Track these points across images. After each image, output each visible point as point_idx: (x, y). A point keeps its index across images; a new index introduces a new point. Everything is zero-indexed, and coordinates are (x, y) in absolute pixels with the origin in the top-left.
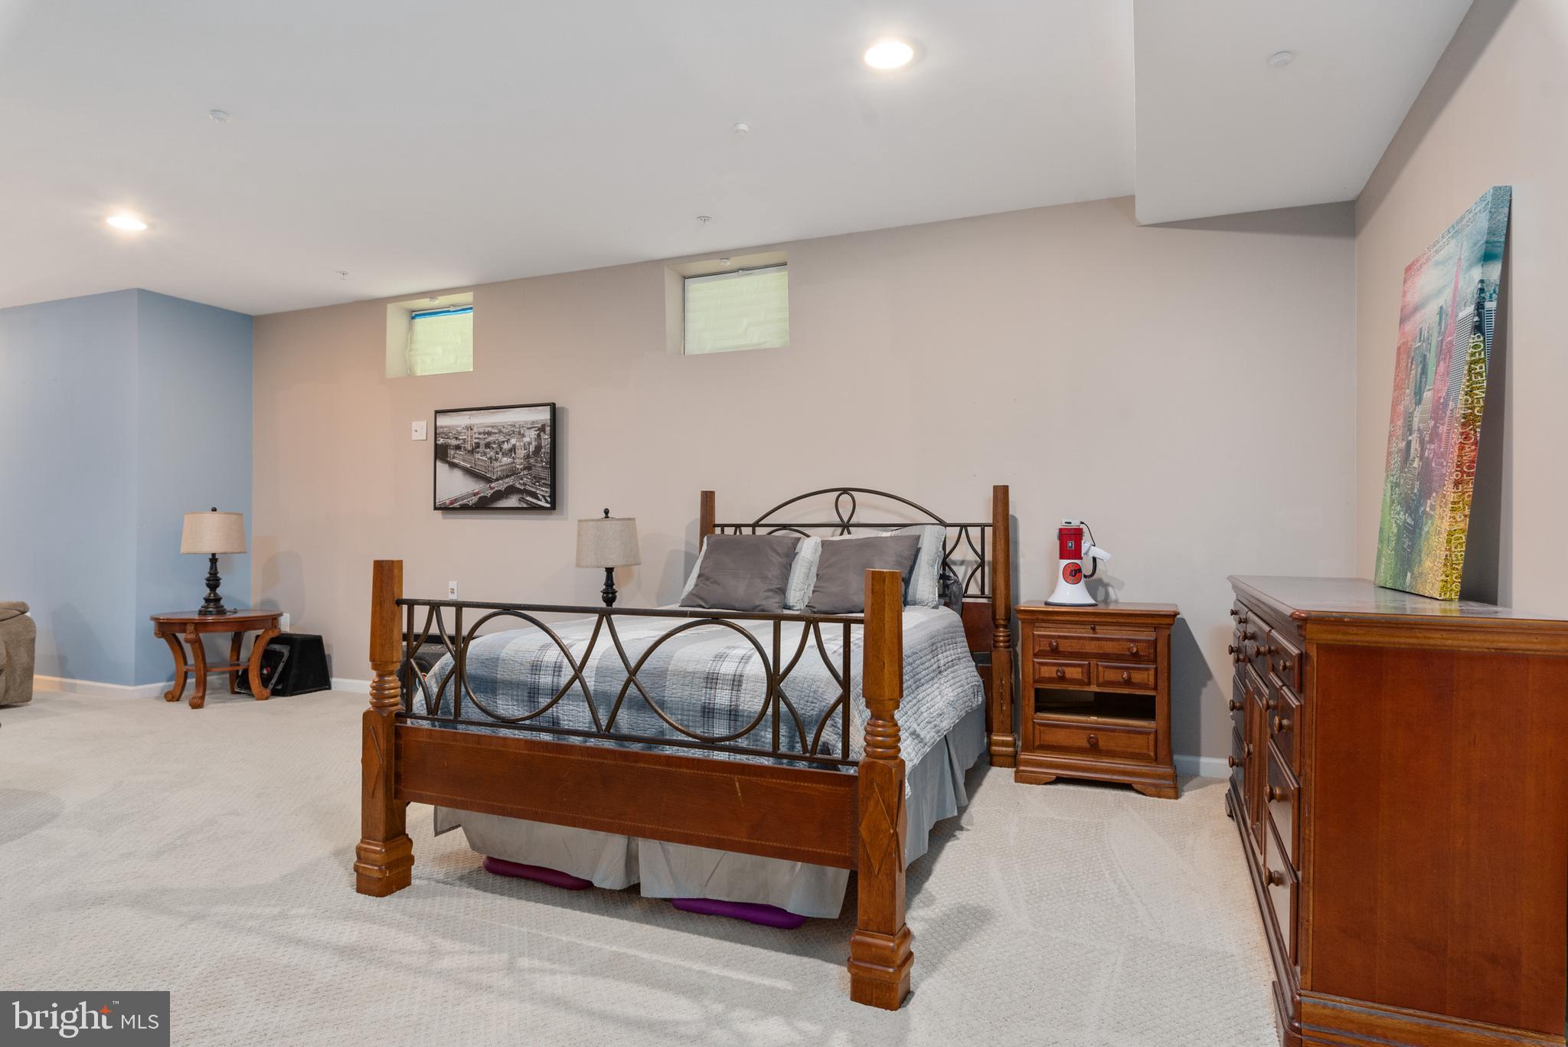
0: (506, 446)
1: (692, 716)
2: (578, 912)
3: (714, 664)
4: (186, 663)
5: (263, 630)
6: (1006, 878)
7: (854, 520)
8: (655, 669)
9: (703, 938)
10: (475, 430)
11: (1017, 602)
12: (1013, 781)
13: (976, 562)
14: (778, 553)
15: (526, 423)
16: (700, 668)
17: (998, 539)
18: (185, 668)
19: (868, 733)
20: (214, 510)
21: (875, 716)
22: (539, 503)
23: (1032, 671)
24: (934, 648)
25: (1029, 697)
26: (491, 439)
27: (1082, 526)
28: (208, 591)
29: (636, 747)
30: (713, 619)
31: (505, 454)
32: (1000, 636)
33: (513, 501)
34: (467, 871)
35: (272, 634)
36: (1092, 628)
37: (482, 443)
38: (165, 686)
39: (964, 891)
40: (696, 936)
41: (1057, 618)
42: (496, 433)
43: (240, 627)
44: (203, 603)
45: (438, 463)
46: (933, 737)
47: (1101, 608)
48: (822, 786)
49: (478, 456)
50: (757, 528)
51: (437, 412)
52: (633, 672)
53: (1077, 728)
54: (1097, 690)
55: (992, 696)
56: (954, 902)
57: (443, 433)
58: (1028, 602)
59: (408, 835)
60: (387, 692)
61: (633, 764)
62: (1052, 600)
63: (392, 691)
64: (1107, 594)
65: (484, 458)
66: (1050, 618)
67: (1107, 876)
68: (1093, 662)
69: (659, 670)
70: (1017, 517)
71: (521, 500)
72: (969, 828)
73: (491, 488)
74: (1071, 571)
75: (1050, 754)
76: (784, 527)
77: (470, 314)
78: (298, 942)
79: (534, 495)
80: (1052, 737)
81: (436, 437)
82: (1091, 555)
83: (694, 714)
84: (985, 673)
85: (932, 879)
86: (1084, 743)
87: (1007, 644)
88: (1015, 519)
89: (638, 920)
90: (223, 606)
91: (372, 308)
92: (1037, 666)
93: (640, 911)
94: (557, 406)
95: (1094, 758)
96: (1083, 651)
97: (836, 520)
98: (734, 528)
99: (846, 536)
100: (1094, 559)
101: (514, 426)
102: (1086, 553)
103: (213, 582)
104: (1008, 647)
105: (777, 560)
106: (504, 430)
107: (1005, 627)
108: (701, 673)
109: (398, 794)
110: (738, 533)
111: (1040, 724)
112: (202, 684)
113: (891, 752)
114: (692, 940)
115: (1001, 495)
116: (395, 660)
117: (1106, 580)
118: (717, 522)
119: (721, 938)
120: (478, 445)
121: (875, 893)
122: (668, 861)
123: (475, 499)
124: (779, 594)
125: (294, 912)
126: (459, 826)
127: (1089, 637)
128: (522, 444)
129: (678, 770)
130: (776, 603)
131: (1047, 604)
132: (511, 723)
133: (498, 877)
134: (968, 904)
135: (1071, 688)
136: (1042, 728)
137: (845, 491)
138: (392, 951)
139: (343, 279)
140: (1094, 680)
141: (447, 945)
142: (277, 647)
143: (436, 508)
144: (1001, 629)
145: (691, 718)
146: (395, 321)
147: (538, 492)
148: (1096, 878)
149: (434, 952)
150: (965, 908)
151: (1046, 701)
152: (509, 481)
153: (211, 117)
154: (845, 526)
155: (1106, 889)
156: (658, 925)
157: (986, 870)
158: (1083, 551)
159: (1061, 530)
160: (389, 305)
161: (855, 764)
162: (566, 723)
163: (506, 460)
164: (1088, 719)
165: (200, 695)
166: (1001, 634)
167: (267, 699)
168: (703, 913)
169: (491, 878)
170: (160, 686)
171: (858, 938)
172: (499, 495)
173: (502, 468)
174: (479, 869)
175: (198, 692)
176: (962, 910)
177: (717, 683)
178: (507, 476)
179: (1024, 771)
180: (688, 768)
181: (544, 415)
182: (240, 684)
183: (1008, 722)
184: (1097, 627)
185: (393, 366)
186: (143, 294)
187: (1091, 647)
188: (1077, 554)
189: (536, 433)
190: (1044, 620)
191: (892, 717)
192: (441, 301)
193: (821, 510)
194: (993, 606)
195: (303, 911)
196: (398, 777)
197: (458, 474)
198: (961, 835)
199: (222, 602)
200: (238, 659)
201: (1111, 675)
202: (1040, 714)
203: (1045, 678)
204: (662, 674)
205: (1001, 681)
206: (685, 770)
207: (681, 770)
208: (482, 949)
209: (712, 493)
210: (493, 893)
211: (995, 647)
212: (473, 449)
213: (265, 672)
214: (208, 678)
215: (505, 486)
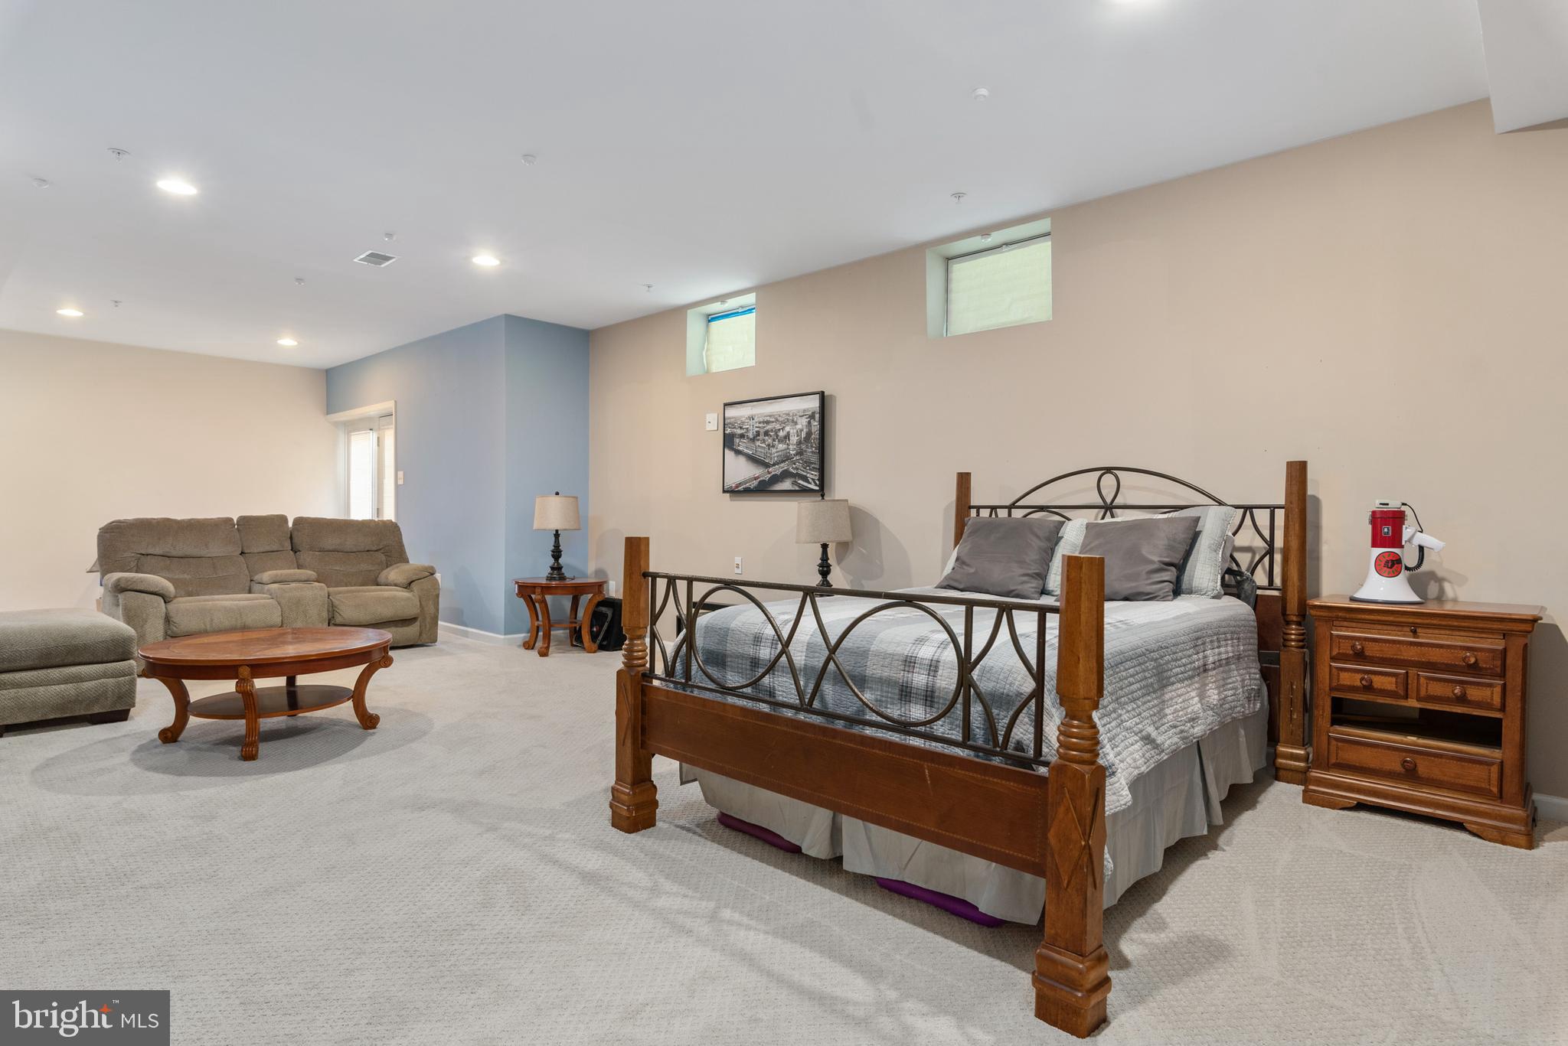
0: (781, 434)
1: (890, 698)
2: (787, 874)
3: (914, 648)
4: (538, 620)
5: (592, 595)
6: (1260, 912)
7: (1119, 501)
8: (858, 648)
9: (897, 920)
10: (756, 420)
11: (1317, 595)
12: (1301, 801)
13: (1265, 548)
14: (1038, 537)
15: (799, 411)
16: (899, 650)
17: (1291, 523)
18: (536, 623)
19: (1061, 733)
20: (557, 494)
21: (1071, 715)
22: (809, 486)
23: (1328, 677)
24: (1200, 642)
25: (1324, 707)
26: (769, 427)
27: (1403, 508)
28: (552, 560)
29: (839, 725)
30: (907, 601)
31: (780, 441)
32: (1292, 634)
33: (787, 485)
34: (704, 820)
35: (599, 599)
36: (1411, 631)
37: (762, 431)
38: (525, 637)
39: (1203, 918)
40: (891, 917)
41: (1363, 617)
42: (773, 422)
43: (577, 591)
44: (549, 570)
45: (726, 451)
46: (1176, 743)
47: (1432, 608)
48: (1012, 784)
49: (758, 443)
50: (1013, 510)
51: (726, 405)
52: (833, 650)
53: (1388, 748)
54: (1417, 705)
55: (1279, 701)
56: (1186, 929)
57: (730, 423)
58: (1332, 596)
59: (653, 782)
60: (635, 654)
61: (831, 740)
62: (1359, 595)
63: (640, 653)
64: (1442, 591)
65: (763, 445)
66: (1359, 616)
67: (1400, 930)
68: (1413, 671)
69: (862, 649)
70: (1320, 497)
71: (795, 483)
72: (1225, 848)
73: (769, 473)
74: (1387, 562)
75: (1353, 775)
76: (1041, 508)
77: (752, 316)
78: (555, 862)
79: (805, 479)
80: (1351, 756)
81: (724, 427)
82: (1416, 542)
83: (892, 696)
84: (1269, 676)
85: (1166, 899)
86: (1397, 767)
87: (1301, 644)
88: (1316, 500)
89: (840, 891)
90: (563, 574)
91: (676, 314)
92: (1334, 670)
93: (844, 883)
94: (825, 394)
95: (1408, 785)
96: (1399, 657)
97: (1099, 501)
98: (989, 510)
99: (1108, 519)
100: (1421, 548)
101: (788, 415)
102: (1410, 541)
103: (557, 554)
104: (1302, 647)
105: (1036, 543)
106: (780, 419)
107: (1299, 624)
108: (899, 655)
109: (643, 745)
110: (993, 516)
111: (1337, 740)
112: (547, 637)
113: (1086, 756)
114: (886, 920)
115: (1298, 473)
116: (642, 626)
117: (1440, 573)
118: (972, 504)
119: (915, 924)
120: (758, 433)
121: (1063, 908)
122: (869, 839)
123: (755, 483)
124: (1036, 579)
125: (560, 836)
126: (695, 780)
127: (1408, 642)
128: (795, 431)
129: (871, 750)
130: (1033, 588)
131: (1353, 599)
132: (732, 691)
133: (727, 830)
134: (1203, 935)
135: (1380, 700)
136: (1339, 744)
137: (1108, 470)
138: (622, 883)
139: (648, 291)
140: (1412, 692)
141: (667, 885)
142: (604, 609)
143: (724, 492)
144: (1294, 627)
145: (889, 700)
146: (694, 325)
147: (808, 475)
148: (1383, 931)
149: (655, 891)
150: (1198, 938)
151: (1344, 712)
152: (784, 466)
153: (523, 161)
154: (1109, 508)
155: (1394, 946)
156: (857, 900)
157: (1237, 900)
158: (1405, 537)
159: (1374, 513)
160: (689, 311)
161: (1046, 764)
162: (780, 693)
163: (781, 446)
164: (1405, 739)
165: (546, 645)
166: (1293, 631)
167: (595, 652)
168: (903, 895)
169: (721, 830)
170: (522, 636)
171: (1044, 951)
172: (776, 479)
173: (778, 454)
174: (713, 821)
175: (544, 643)
176: (1193, 940)
177: (914, 667)
178: (783, 461)
179: (1314, 791)
180: (880, 750)
181: (813, 403)
182: (576, 639)
183: (1300, 732)
184: (1419, 630)
185: (693, 367)
186: (509, 318)
187: (1410, 654)
188: (1396, 540)
189: (807, 420)
190: (1346, 618)
191: (1090, 718)
192: (732, 304)
193: (1083, 490)
194: (1283, 599)
195: (567, 836)
196: (643, 729)
197: (742, 459)
198: (1214, 856)
199: (563, 570)
200: (576, 618)
201: (1437, 689)
202: (1337, 728)
203: (1343, 685)
204: (863, 654)
205: (1292, 684)
206: (877, 752)
207: (874, 751)
208: (695, 894)
209: (968, 474)
210: (719, 844)
211: (1285, 646)
212: (754, 437)
213: (595, 629)
214: (552, 633)
215: (781, 470)
